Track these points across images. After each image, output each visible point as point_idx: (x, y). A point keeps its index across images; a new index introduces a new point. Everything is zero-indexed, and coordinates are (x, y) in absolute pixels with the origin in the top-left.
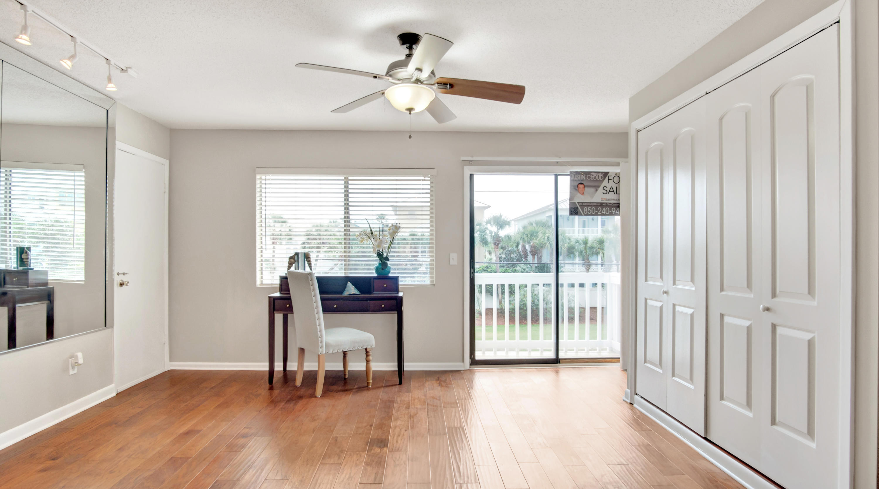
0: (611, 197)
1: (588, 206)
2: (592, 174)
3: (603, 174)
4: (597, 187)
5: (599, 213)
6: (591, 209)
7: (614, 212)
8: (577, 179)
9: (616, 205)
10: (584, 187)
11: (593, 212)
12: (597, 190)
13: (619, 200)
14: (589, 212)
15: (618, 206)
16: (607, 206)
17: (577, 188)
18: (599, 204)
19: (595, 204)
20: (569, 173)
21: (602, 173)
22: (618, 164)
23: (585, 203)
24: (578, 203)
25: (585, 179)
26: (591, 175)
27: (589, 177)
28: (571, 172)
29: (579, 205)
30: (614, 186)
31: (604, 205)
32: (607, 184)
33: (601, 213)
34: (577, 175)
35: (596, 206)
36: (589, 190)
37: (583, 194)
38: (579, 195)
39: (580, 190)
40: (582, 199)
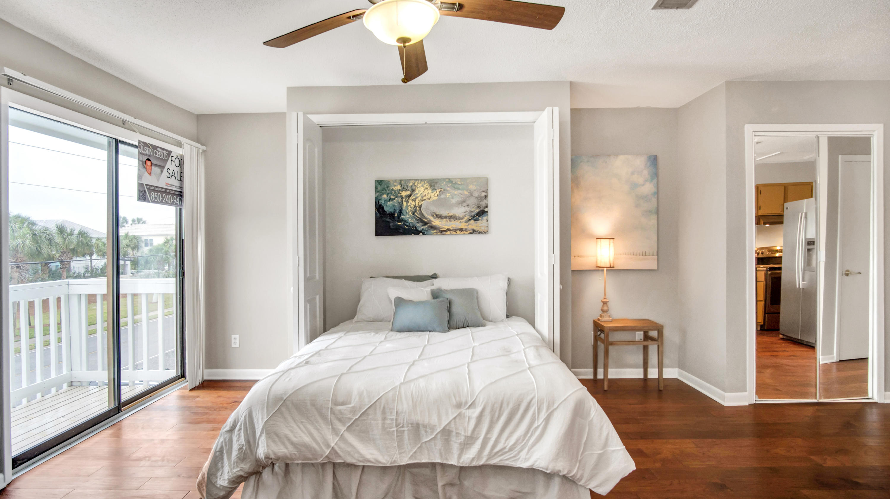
0: (174, 183)
1: (155, 191)
2: (159, 149)
3: (167, 152)
4: (162, 167)
5: (164, 202)
6: (157, 195)
7: (175, 201)
8: (146, 153)
9: (178, 193)
10: (152, 164)
11: (159, 200)
12: (162, 172)
13: (181, 187)
14: (156, 198)
15: (181, 195)
16: (170, 193)
17: (145, 165)
18: (164, 190)
19: (160, 189)
20: (136, 143)
21: (166, 150)
22: (179, 144)
23: (152, 186)
24: (146, 185)
25: (152, 154)
26: (157, 150)
27: (156, 154)
28: (140, 142)
29: (147, 189)
30: (178, 169)
31: (168, 191)
32: (171, 166)
33: (165, 201)
34: (145, 148)
35: (161, 191)
36: (155, 170)
37: (150, 174)
38: (146, 174)
39: (148, 168)
40: (150, 180)
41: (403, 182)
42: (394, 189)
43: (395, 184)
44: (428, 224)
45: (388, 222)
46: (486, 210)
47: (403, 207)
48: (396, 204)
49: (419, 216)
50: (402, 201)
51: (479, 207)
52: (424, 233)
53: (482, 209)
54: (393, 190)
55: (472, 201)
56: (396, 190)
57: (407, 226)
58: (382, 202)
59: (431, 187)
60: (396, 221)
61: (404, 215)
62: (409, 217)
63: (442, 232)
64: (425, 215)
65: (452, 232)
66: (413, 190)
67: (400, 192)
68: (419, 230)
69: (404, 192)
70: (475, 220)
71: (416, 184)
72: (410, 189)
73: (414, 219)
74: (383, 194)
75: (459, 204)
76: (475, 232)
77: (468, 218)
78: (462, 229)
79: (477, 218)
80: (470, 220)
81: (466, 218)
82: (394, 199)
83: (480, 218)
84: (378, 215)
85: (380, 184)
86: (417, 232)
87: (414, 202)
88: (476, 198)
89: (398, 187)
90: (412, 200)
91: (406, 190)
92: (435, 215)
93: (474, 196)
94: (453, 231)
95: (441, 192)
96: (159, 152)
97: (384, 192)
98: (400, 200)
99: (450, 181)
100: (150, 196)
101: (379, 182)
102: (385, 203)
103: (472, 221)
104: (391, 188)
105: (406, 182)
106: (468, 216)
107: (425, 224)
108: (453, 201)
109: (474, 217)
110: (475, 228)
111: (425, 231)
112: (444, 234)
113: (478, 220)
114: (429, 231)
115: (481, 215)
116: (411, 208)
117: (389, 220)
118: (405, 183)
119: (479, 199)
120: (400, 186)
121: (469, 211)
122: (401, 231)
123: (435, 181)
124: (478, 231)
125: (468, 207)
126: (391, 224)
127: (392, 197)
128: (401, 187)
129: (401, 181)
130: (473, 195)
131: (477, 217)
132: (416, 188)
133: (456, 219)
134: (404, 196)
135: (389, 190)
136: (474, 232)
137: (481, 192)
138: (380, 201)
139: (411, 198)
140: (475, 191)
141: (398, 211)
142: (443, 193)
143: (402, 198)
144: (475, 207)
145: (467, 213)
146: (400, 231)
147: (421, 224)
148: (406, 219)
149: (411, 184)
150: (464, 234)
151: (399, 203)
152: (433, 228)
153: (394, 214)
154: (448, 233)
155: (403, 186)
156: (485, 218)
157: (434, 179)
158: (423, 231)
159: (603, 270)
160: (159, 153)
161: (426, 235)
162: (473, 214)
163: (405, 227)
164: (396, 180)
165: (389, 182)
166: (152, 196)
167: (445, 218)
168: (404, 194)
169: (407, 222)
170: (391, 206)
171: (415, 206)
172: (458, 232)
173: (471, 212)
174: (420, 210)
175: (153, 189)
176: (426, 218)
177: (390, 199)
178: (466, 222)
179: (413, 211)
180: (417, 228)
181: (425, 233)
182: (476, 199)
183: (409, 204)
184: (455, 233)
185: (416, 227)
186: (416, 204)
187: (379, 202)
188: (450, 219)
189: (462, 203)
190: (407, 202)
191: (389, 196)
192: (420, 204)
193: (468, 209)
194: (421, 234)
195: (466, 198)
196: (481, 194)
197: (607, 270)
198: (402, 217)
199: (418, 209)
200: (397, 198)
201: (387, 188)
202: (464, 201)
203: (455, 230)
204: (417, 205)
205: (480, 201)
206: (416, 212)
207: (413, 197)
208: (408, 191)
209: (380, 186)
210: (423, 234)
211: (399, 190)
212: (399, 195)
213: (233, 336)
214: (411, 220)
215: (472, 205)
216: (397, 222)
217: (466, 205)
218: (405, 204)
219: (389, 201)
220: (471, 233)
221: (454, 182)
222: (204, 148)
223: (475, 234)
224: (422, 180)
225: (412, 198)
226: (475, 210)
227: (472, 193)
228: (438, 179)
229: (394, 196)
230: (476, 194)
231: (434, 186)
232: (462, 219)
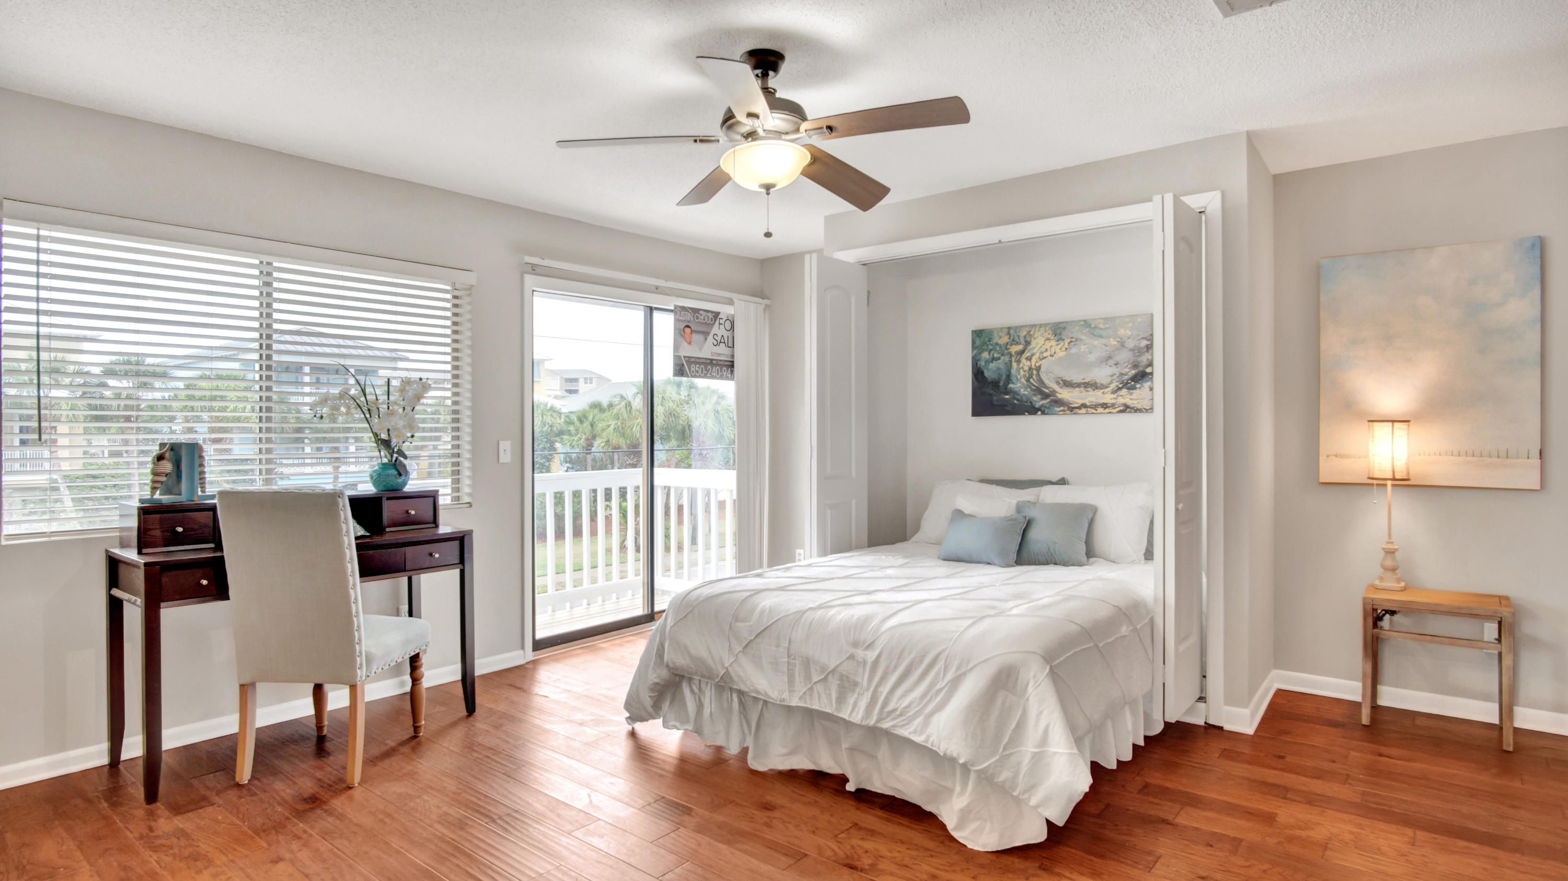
0: (722, 352)
1: (696, 363)
2: (701, 312)
3: (713, 314)
4: (706, 334)
5: (708, 375)
6: (699, 367)
7: (725, 374)
8: (684, 319)
9: (729, 363)
10: (692, 332)
11: (702, 373)
12: (706, 339)
13: (733, 356)
14: (697, 371)
15: (731, 365)
16: (717, 365)
17: (682, 333)
18: (708, 361)
19: (704, 361)
20: (672, 308)
21: (712, 312)
22: (731, 302)
23: (692, 357)
24: (685, 357)
25: (692, 319)
26: (699, 314)
27: (697, 318)
28: (676, 307)
29: (686, 361)
30: (726, 334)
31: (714, 362)
32: (718, 330)
33: (710, 374)
34: (682, 313)
35: (705, 363)
36: (696, 338)
37: (690, 343)
38: (685, 344)
39: (686, 336)
40: (689, 351)
41: (1012, 331)
42: (999, 342)
43: (1001, 334)
44: (1050, 396)
45: (991, 395)
46: (1149, 370)
47: (1012, 370)
48: (1002, 367)
49: (1036, 385)
50: (1011, 361)
51: (1135, 366)
52: (1044, 411)
53: (1141, 369)
54: (997, 344)
55: (1124, 356)
56: (1002, 343)
57: (1018, 400)
58: (982, 363)
59: (1055, 336)
60: (1001, 393)
61: (1013, 383)
62: (1020, 386)
63: (1072, 409)
64: (1047, 382)
65: (1089, 409)
66: (1028, 343)
67: (1008, 347)
68: (1037, 406)
69: (1014, 346)
70: (1129, 389)
71: (1032, 333)
72: (1022, 340)
73: (1029, 390)
74: (984, 350)
75: (1102, 362)
76: (1128, 410)
77: (1117, 386)
78: (1106, 404)
79: (1132, 386)
80: (1119, 389)
81: (1113, 386)
82: (999, 359)
83: (1138, 386)
84: (976, 383)
85: (979, 337)
86: (1033, 410)
87: (1028, 361)
88: (1131, 350)
89: (1005, 340)
90: (1027, 359)
91: (1018, 343)
92: (1061, 382)
93: (1127, 348)
94: (1091, 408)
95: (1072, 343)
96: (701, 315)
97: (985, 347)
98: (1007, 359)
99: (1086, 323)
100: (690, 369)
101: (978, 332)
102: (985, 365)
103: (1124, 390)
104: (995, 342)
105: (1018, 331)
106: (1117, 382)
107: (1046, 396)
108: (1092, 358)
109: (1127, 383)
110: (1129, 402)
111: (1046, 407)
112: (1075, 414)
113: (1134, 388)
114: (1052, 407)
115: (1140, 380)
116: (1025, 371)
117: (992, 392)
118: (1016, 332)
119: (1136, 351)
120: (1008, 336)
121: (1118, 374)
122: (1009, 408)
123: (1063, 326)
124: (1133, 408)
125: (1117, 367)
126: (995, 398)
127: (996, 355)
128: (1009, 338)
129: (1009, 328)
130: (1127, 345)
131: (1133, 383)
132: (1032, 339)
133: (1097, 388)
134: (1013, 353)
135: (992, 345)
136: (1126, 409)
137: (1139, 340)
138: (979, 363)
139: (1023, 356)
140: (1129, 338)
141: (1004, 377)
142: (1075, 345)
143: (1011, 356)
144: (1129, 366)
145: (1115, 377)
146: (1007, 408)
147: (1039, 397)
148: (1017, 390)
149: (1025, 333)
150: (1110, 413)
151: (1006, 364)
152: (1059, 403)
153: (999, 382)
154: (1083, 411)
155: (1012, 338)
156: (1147, 385)
157: (1060, 323)
158: (1042, 409)
159: (1385, 485)
160: (702, 317)
161: (1047, 414)
162: (1126, 377)
163: (1016, 402)
164: (1002, 328)
165: (992, 332)
166: (693, 369)
167: (1077, 386)
168: (1015, 349)
169: (1018, 395)
170: (994, 369)
171: (1030, 369)
172: (1100, 410)
173: (1122, 374)
174: (1038, 374)
175: (691, 361)
176: (1047, 388)
177: (993, 359)
178: (1114, 392)
179: (1027, 376)
180: (1033, 404)
181: (1046, 412)
182: (1131, 353)
183: (1021, 365)
184: (1094, 411)
185: (1031, 402)
186: (1031, 365)
187: (977, 364)
188: (1085, 387)
189: (1107, 360)
190: (1019, 362)
191: (991, 354)
192: (1037, 365)
193: (1116, 371)
194: (1039, 413)
195: (1113, 351)
196: (1139, 344)
197: (1393, 485)
198: (1011, 386)
199: (1035, 372)
200: (1002, 358)
201: (989, 341)
202: (1110, 358)
203: (1095, 406)
204: (1033, 367)
205: (1138, 356)
206: (1032, 377)
207: (1027, 354)
208: (1020, 344)
209: (978, 339)
210: (1043, 413)
211: (1007, 343)
212: (1006, 351)
213: (798, 551)
214: (1025, 391)
215: (1124, 363)
216: (1002, 395)
217: (1114, 362)
218: (1015, 365)
219: (992, 362)
220: (1121, 411)
221: (1093, 326)
222: (766, 302)
223: (1129, 412)
224: (1041, 326)
225: (1026, 356)
226: (1129, 372)
227: (1124, 342)
228: (1066, 322)
229: (999, 353)
230: (1131, 344)
231: (1060, 334)
232: (1107, 387)
